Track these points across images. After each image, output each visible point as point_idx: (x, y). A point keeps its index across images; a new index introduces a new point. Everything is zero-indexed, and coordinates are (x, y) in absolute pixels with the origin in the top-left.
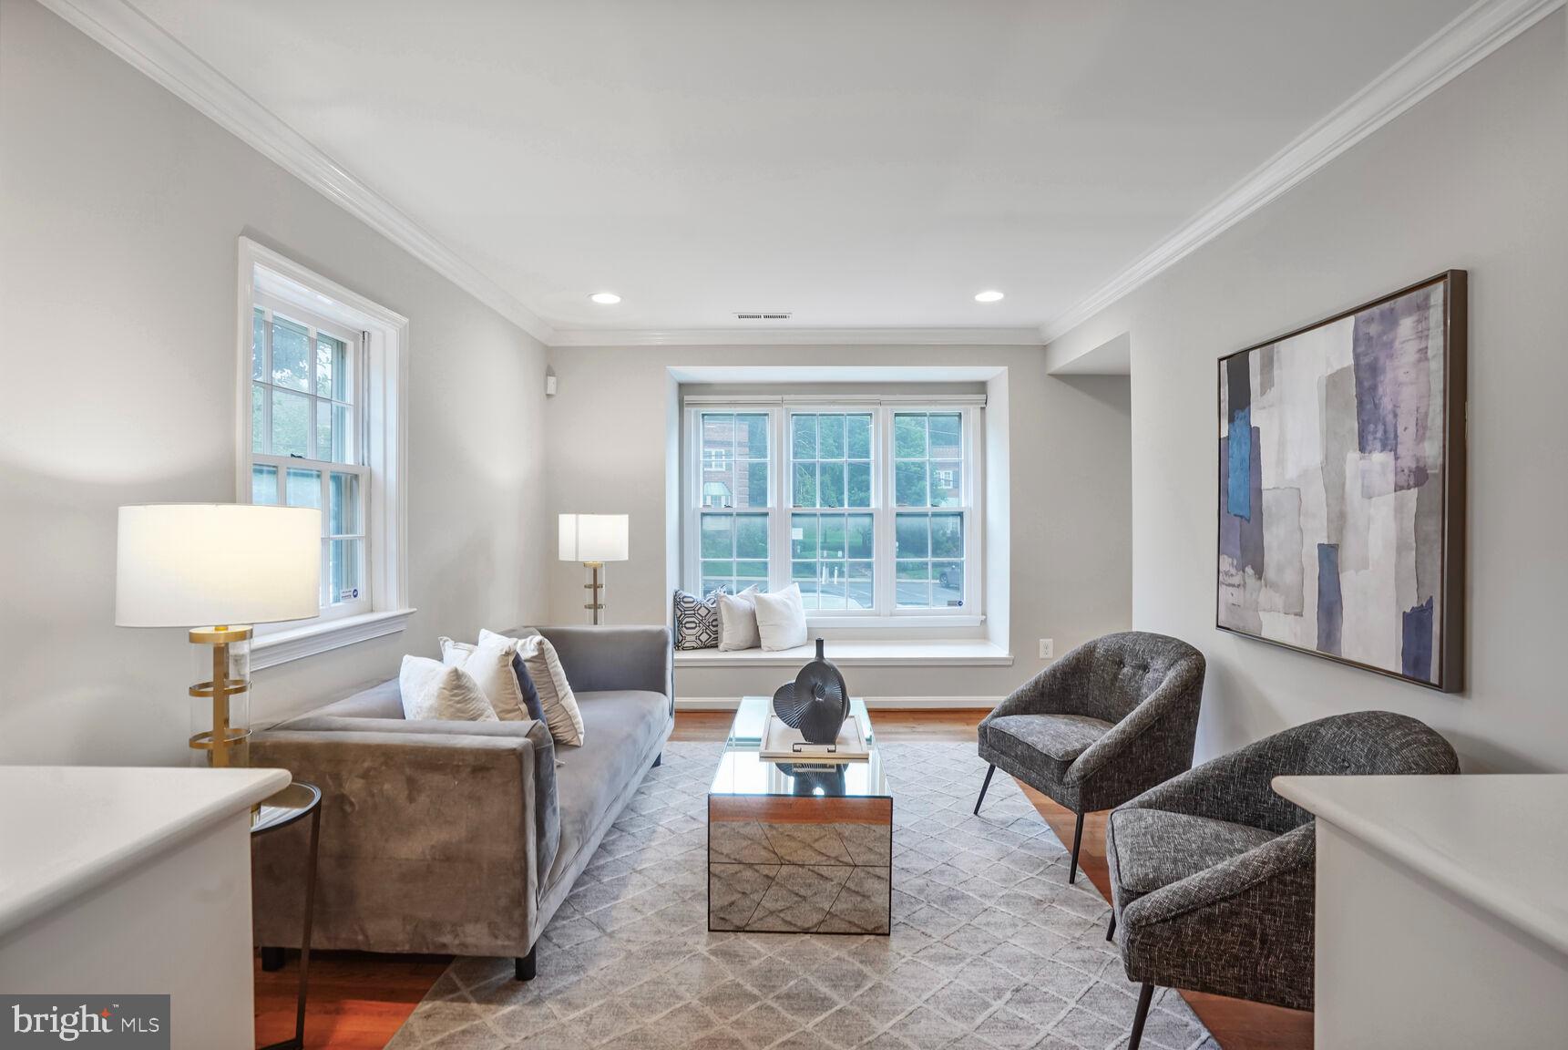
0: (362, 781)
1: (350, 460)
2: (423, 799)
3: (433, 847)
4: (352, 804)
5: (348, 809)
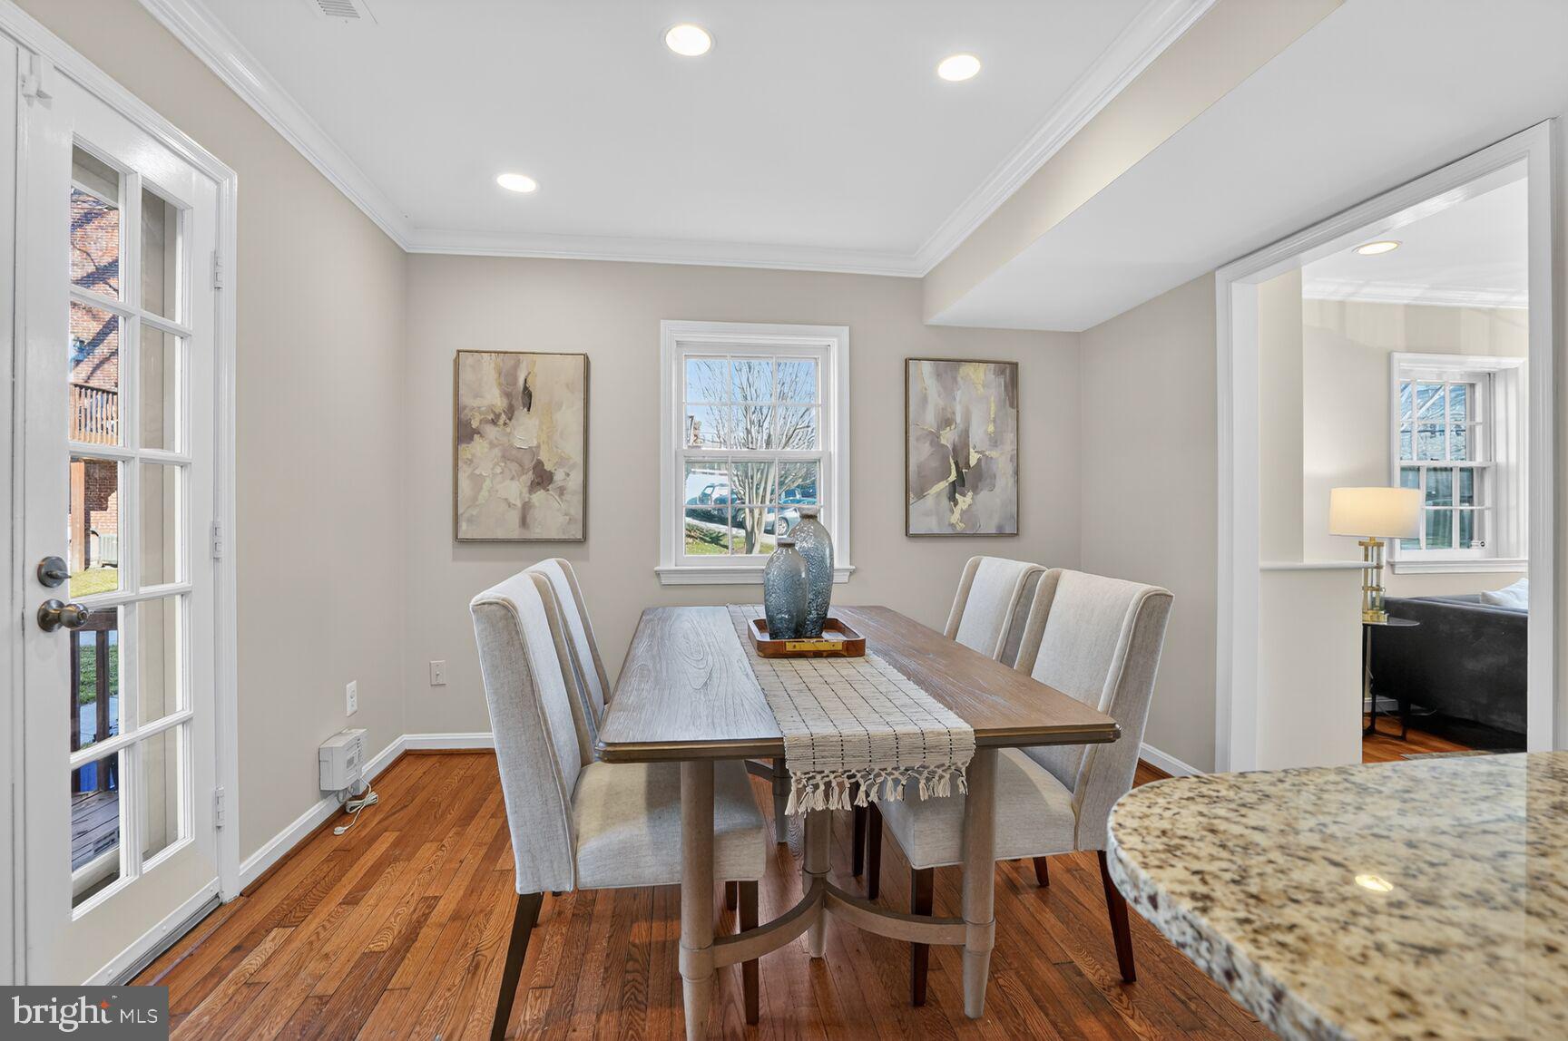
0: (1447, 626)
1: (1479, 459)
2: (1482, 640)
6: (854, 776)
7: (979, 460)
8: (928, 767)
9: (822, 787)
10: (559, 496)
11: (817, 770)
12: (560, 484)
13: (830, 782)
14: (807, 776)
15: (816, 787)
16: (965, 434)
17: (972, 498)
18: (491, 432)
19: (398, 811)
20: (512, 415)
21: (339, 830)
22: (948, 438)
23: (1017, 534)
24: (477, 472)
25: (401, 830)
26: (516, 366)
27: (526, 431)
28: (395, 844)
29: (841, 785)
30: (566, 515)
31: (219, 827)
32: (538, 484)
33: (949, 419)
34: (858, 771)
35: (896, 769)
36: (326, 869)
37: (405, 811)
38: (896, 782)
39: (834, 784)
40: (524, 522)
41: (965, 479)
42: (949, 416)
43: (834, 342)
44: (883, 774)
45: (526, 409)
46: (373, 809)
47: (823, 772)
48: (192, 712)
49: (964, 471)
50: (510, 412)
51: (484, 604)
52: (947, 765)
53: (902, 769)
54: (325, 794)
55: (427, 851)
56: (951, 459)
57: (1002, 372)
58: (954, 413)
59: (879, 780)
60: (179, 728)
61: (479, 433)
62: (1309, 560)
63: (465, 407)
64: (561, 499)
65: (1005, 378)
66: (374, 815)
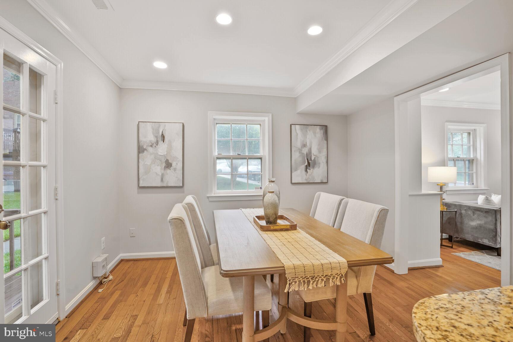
0: (464, 211)
1: (472, 156)
2: (476, 216)
3: (477, 224)
4: (463, 215)
5: (462, 215)
6: (308, 278)
7: (315, 158)
8: (333, 275)
9: (298, 282)
10: (174, 171)
11: (296, 277)
12: (175, 167)
13: (301, 281)
14: (293, 279)
15: (296, 282)
16: (310, 150)
17: (312, 171)
18: (150, 149)
19: (120, 283)
20: (158, 144)
21: (100, 290)
22: (305, 151)
23: (327, 182)
24: (146, 163)
25: (122, 290)
26: (159, 127)
27: (162, 149)
28: (121, 295)
29: (304, 281)
30: (177, 177)
31: (58, 294)
32: (167, 167)
33: (305, 144)
34: (310, 277)
35: (322, 276)
36: (96, 305)
37: (123, 282)
38: (322, 280)
39: (302, 281)
40: (162, 180)
41: (309, 164)
42: (305, 143)
43: (266, 119)
44: (318, 277)
45: (162, 142)
46: (111, 282)
47: (298, 277)
48: (48, 255)
49: (310, 162)
50: (157, 143)
51: (173, 219)
52: (339, 274)
53: (325, 275)
54: (95, 278)
55: (132, 297)
56: (305, 158)
57: (322, 129)
58: (306, 143)
59: (317, 280)
60: (44, 261)
61: (146, 150)
62: (424, 191)
63: (141, 141)
64: (175, 172)
65: (323, 131)
66: (112, 284)
